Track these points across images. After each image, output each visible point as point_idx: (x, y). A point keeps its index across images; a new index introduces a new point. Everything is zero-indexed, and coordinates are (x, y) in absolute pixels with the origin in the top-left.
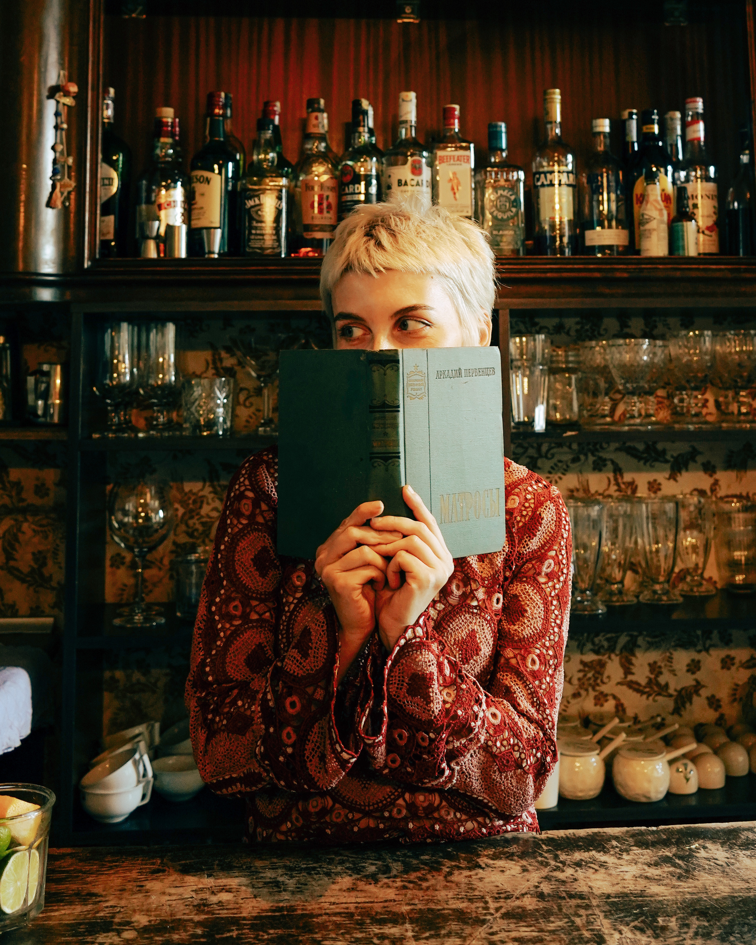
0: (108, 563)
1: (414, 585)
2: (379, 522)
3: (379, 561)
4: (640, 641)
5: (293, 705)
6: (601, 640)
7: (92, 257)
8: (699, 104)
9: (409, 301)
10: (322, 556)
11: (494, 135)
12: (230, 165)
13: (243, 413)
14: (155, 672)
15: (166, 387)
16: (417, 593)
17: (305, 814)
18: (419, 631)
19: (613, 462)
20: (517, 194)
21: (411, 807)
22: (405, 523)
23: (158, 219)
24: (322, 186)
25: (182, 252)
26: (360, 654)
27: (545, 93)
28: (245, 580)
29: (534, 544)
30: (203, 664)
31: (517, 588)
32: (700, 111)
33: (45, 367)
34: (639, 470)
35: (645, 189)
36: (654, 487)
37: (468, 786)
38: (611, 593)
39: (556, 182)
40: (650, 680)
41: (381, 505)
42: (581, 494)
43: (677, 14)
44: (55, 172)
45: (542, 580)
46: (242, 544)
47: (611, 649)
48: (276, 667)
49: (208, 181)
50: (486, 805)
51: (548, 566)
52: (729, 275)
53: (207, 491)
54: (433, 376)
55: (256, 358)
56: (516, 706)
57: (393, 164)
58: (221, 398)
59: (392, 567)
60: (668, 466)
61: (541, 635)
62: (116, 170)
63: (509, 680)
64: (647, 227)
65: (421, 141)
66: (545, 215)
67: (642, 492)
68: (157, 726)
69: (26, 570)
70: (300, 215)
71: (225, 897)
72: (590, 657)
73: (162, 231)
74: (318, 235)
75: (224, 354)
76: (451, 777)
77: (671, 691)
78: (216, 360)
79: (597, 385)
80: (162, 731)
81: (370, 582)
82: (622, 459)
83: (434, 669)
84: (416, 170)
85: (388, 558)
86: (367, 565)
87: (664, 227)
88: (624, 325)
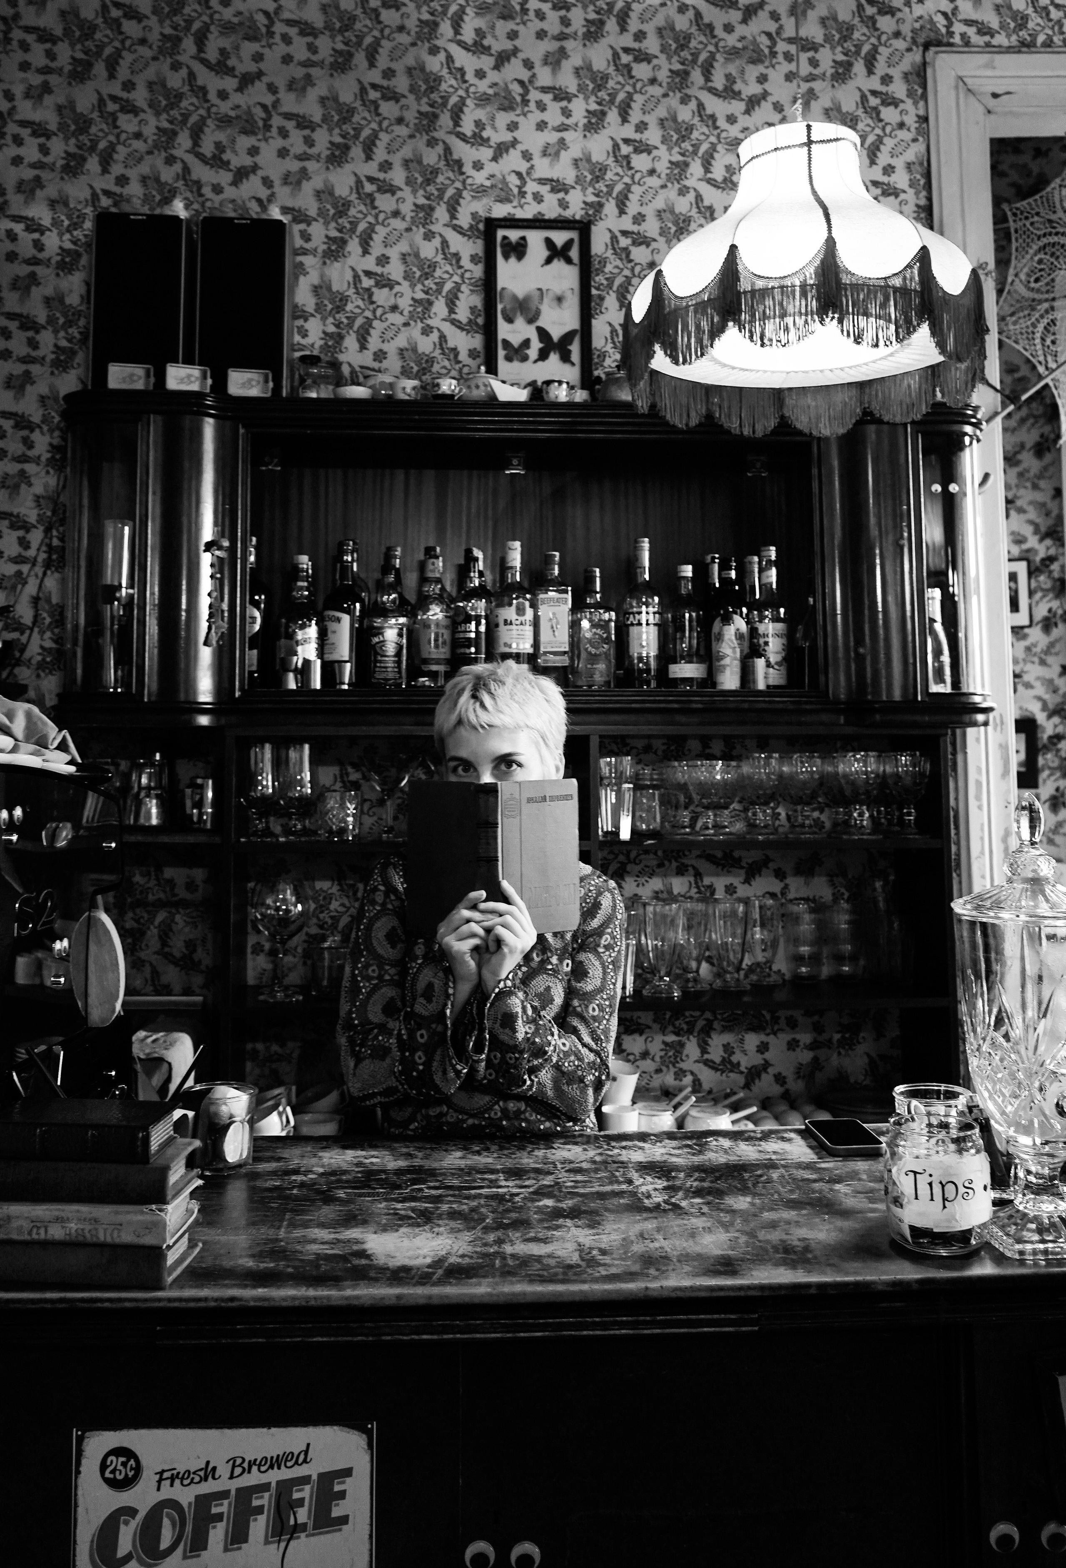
0: (249, 950)
1: (506, 950)
2: (483, 906)
3: (481, 932)
4: (716, 1025)
5: (422, 1036)
6: (681, 1023)
7: (241, 689)
8: (772, 553)
9: (505, 749)
10: (442, 930)
11: (591, 579)
12: (358, 605)
13: (368, 821)
14: (291, 1044)
15: (303, 798)
16: (508, 956)
17: (427, 1117)
18: (509, 983)
19: (694, 868)
20: (609, 634)
21: (504, 1111)
22: (501, 906)
23: (295, 653)
24: (437, 625)
25: (317, 684)
26: (468, 1002)
27: (636, 542)
28: (380, 951)
29: (595, 923)
30: (350, 1012)
31: (582, 957)
32: (773, 558)
33: (199, 781)
34: (717, 875)
35: (721, 629)
36: (730, 890)
37: (544, 1094)
38: (688, 980)
39: (644, 622)
40: (724, 1059)
41: (483, 894)
42: (665, 896)
43: (758, 465)
44: (211, 615)
45: (601, 950)
46: (378, 925)
47: (690, 1032)
48: (406, 1012)
49: (339, 620)
50: (558, 1109)
51: (606, 940)
52: (791, 707)
53: (335, 889)
54: (524, 801)
55: (378, 773)
56: (580, 1039)
57: (500, 605)
58: (351, 808)
59: (491, 937)
60: (743, 872)
61: (600, 990)
62: (259, 609)
63: (576, 1022)
64: (722, 662)
65: (526, 584)
66: (634, 652)
67: (720, 894)
68: (294, 1088)
69: (178, 954)
70: (419, 651)
71: (374, 1160)
72: (671, 1038)
73: (300, 665)
74: (434, 668)
75: (350, 770)
76: (531, 1086)
77: (742, 1069)
78: (343, 775)
79: (678, 801)
80: (298, 1094)
81: (476, 949)
82: (703, 865)
83: (519, 1010)
84: (520, 611)
85: (488, 931)
86: (474, 935)
87: (737, 663)
88: (706, 746)
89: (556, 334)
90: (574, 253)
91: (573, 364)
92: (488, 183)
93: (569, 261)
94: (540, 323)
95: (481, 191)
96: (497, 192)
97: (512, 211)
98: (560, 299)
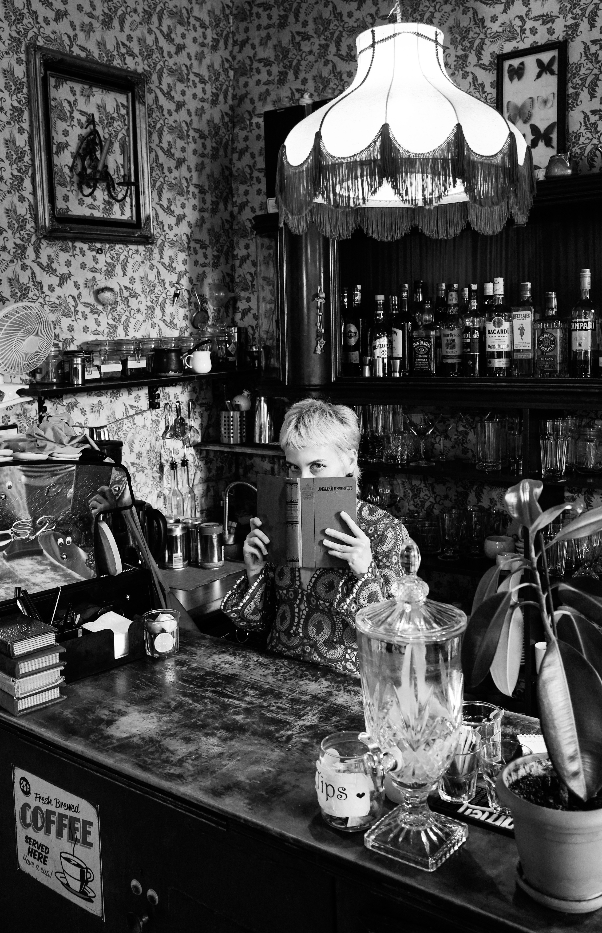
7: (335, 377)
9: (314, 458)
11: (548, 300)
25: (380, 374)
27: (582, 271)
44: (317, 336)
49: (397, 334)
54: (317, 490)
57: (488, 320)
65: (505, 306)
74: (450, 361)
84: (497, 324)
89: (542, 127)
90: (555, 67)
91: (553, 147)
92: (501, 30)
93: (552, 73)
94: (532, 122)
95: (496, 36)
96: (507, 34)
97: (516, 45)
98: (545, 102)
